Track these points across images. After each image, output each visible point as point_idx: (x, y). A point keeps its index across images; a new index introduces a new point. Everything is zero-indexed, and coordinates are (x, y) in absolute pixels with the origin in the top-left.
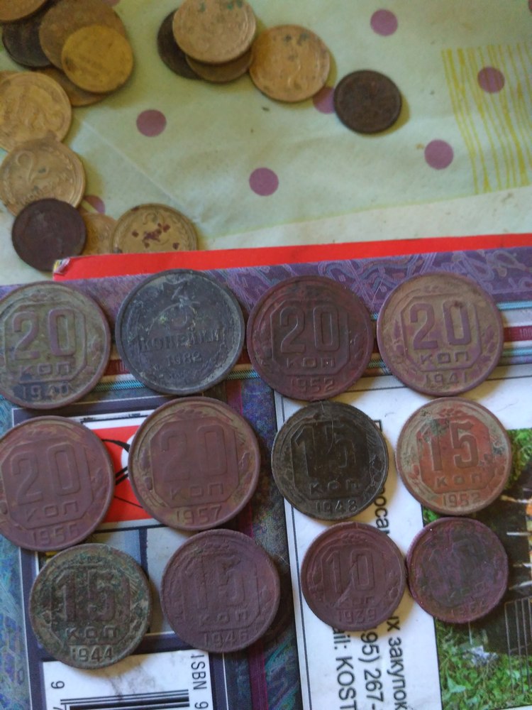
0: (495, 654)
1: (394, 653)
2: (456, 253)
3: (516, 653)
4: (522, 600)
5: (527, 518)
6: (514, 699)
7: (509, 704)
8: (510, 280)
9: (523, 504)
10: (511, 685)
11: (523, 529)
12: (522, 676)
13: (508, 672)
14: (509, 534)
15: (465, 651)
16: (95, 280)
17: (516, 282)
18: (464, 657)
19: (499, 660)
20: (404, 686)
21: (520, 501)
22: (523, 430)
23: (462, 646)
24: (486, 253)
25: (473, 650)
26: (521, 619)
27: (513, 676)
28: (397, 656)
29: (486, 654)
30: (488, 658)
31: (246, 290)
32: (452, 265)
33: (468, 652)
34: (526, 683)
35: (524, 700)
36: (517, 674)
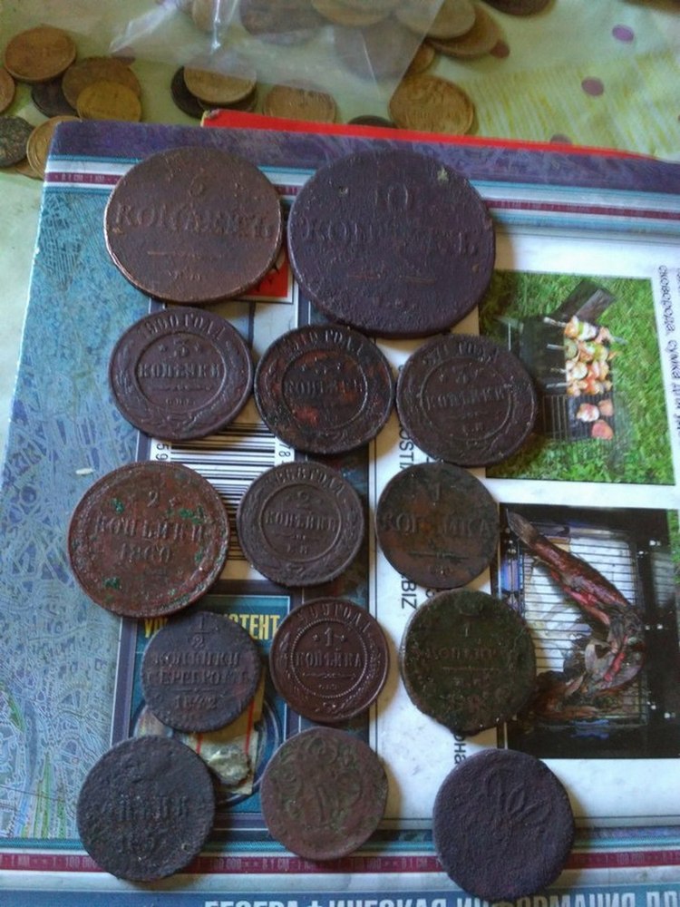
2: (520, 150)
4: (558, 397)
5: (564, 337)
8: (562, 172)
9: (562, 326)
10: (546, 461)
11: (561, 343)
12: (556, 456)
14: (549, 346)
17: (567, 174)
21: (559, 323)
22: (565, 275)
31: (354, 150)
32: (517, 156)
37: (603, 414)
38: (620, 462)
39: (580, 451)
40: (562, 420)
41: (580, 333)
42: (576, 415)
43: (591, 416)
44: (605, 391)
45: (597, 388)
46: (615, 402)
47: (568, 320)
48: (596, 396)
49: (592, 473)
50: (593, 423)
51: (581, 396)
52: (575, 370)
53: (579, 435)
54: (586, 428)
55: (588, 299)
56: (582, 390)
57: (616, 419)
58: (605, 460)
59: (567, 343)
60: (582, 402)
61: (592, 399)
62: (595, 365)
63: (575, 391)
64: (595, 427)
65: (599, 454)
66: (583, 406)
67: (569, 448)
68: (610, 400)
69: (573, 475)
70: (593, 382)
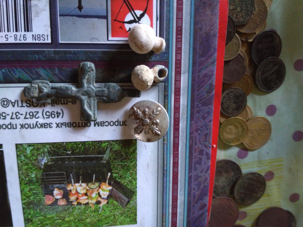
0: (43, 167)
1: (46, 125)
2: (210, 161)
3: (43, 175)
4: (66, 179)
5: (100, 183)
6: (22, 174)
7: (20, 172)
8: (197, 182)
9: (106, 181)
10: (29, 173)
11: (96, 181)
12: (32, 178)
13: (35, 172)
14: (94, 175)
15: (45, 155)
16: (219, 6)
17: (196, 185)
18: (43, 154)
19: (40, 169)
20: (31, 128)
21: (107, 180)
22: (136, 183)
23: (47, 154)
24: (209, 173)
25: (45, 158)
26: (57, 178)
27: (33, 174)
28: (44, 126)
29: (43, 163)
30: (41, 164)
31: (206, 74)
32: (205, 160)
33: (44, 156)
34: (29, 180)
35: (22, 178)
36: (33, 176)
37: (59, 200)
38: (33, 207)
39: (37, 189)
40: (53, 181)
41: (103, 190)
42: (56, 187)
43: (57, 195)
44: (72, 202)
45: (72, 198)
46: (66, 206)
47: (110, 184)
48: (68, 197)
49: (26, 195)
50: (53, 195)
51: (67, 190)
52: (82, 188)
53: (45, 189)
54: (50, 192)
55: (123, 194)
56: (71, 191)
57: (57, 206)
58: (34, 201)
59: (97, 184)
60: (64, 191)
61: (66, 195)
62: (86, 197)
63: (70, 188)
64: (51, 197)
65: (37, 198)
66: (62, 191)
67: (38, 184)
68: (66, 204)
69: (23, 186)
70: (76, 196)
